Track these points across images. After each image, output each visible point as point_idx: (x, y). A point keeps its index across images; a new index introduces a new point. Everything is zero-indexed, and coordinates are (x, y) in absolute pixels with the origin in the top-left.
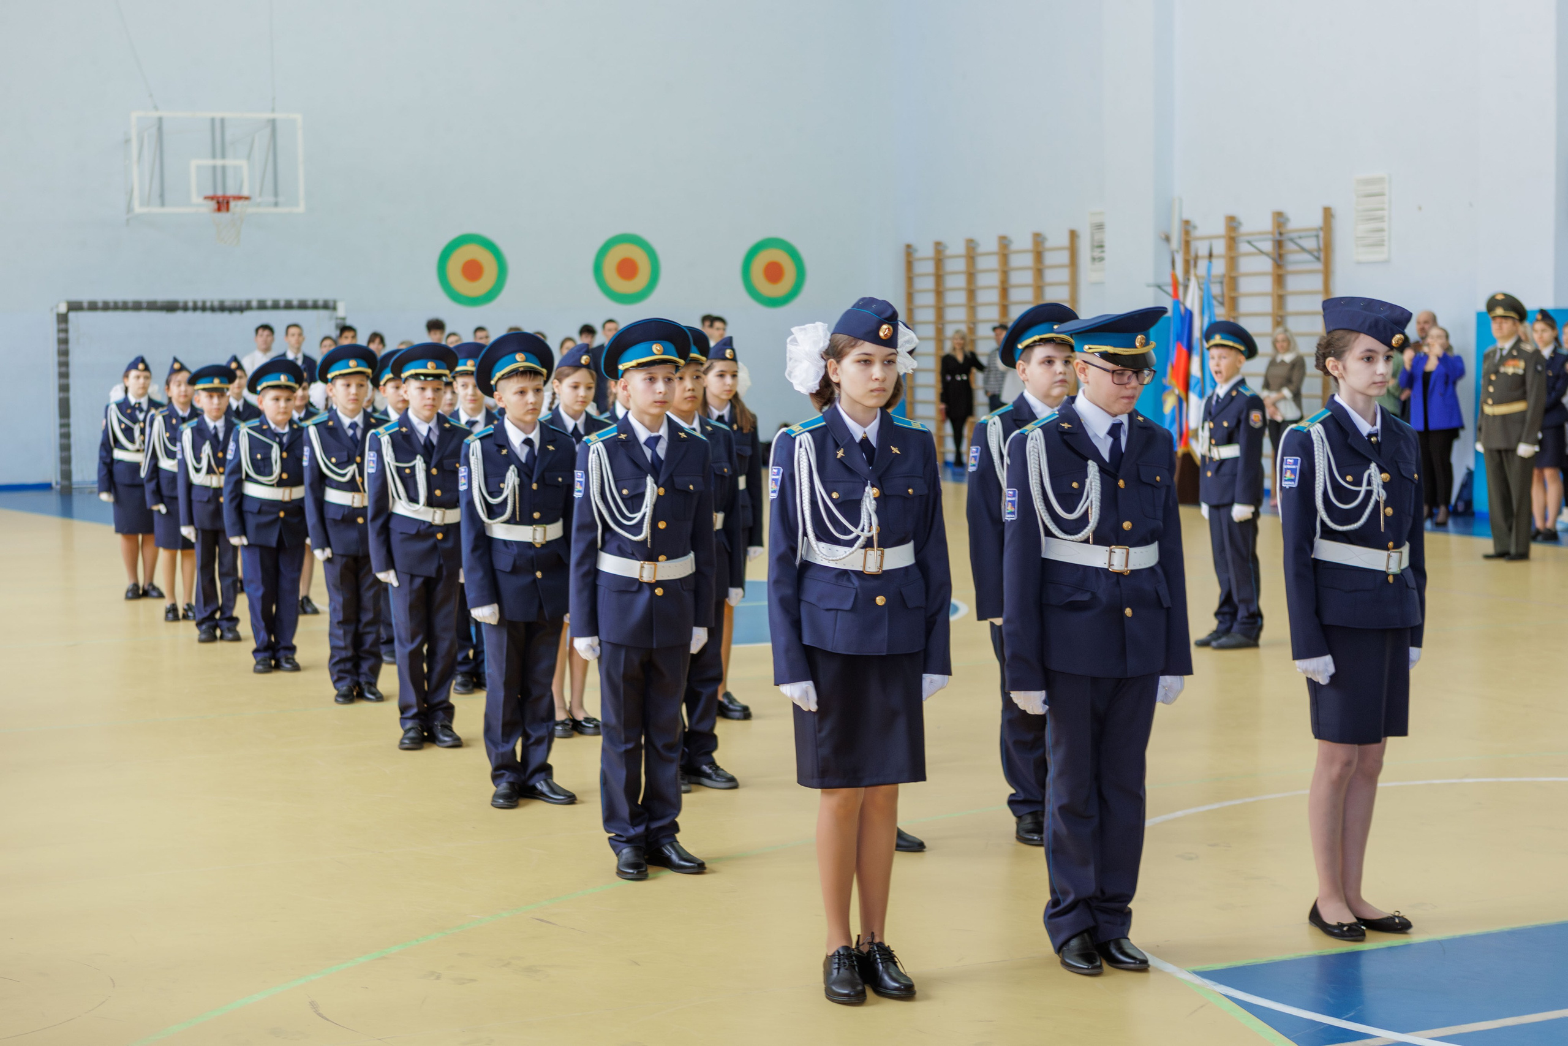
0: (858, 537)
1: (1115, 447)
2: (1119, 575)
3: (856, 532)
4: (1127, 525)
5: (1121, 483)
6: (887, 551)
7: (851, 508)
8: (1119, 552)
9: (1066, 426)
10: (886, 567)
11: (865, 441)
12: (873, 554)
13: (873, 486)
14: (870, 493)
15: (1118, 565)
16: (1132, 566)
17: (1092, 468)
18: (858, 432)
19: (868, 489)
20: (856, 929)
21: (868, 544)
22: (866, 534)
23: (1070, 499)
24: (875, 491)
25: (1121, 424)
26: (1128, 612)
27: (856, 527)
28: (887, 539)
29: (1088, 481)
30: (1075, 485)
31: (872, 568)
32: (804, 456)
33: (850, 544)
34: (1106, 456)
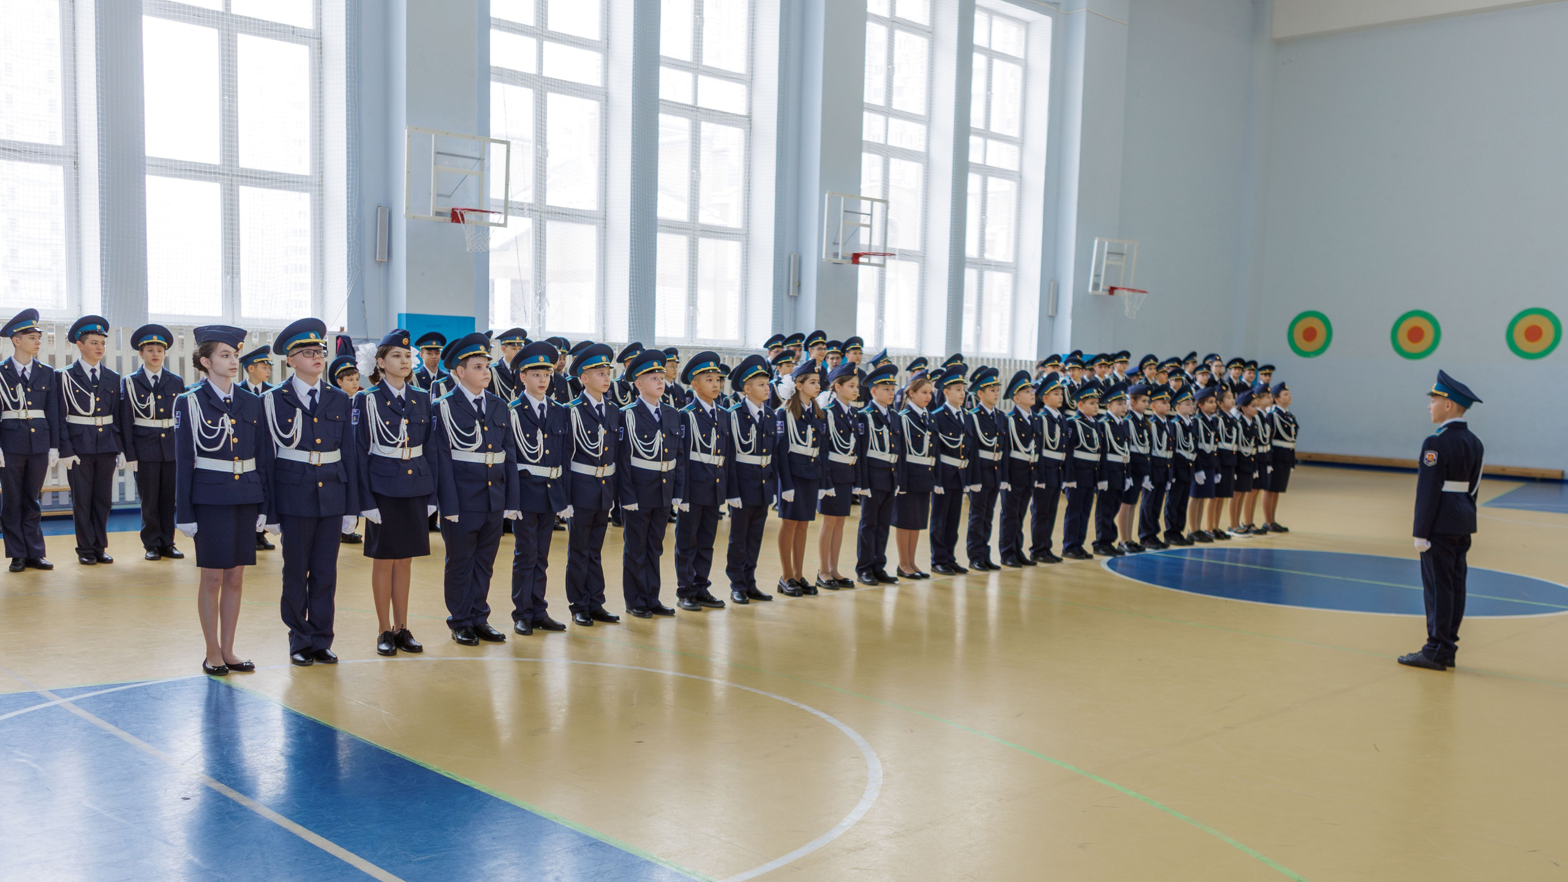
1: (313, 401)
2: (315, 466)
3: (397, 440)
4: (318, 441)
5: (316, 420)
6: (412, 449)
7: (395, 429)
8: (315, 454)
9: (285, 391)
11: (400, 397)
12: (407, 450)
13: (405, 419)
14: (404, 422)
15: (314, 461)
16: (322, 462)
17: (299, 411)
18: (396, 393)
19: (403, 420)
20: (392, 623)
21: (403, 446)
22: (402, 441)
23: (286, 427)
24: (407, 421)
25: (316, 391)
26: (320, 484)
27: (397, 437)
28: (412, 444)
29: (295, 419)
30: (290, 421)
31: (406, 457)
32: (372, 403)
33: (395, 445)
34: (308, 407)
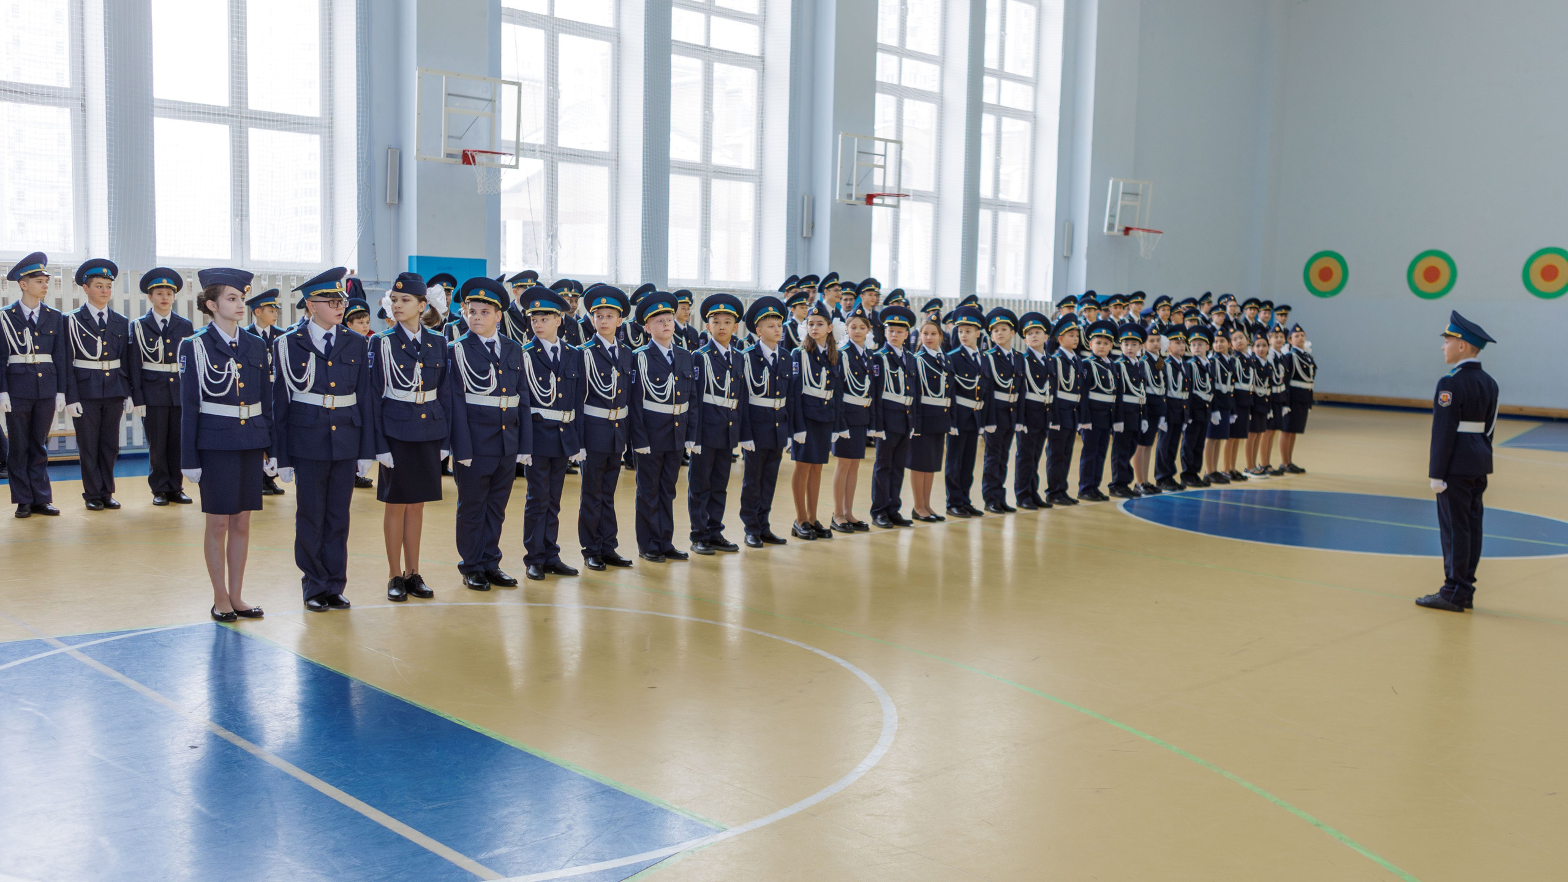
0: (412, 387)
1: (328, 346)
2: (329, 409)
3: (411, 384)
4: (333, 384)
5: (330, 363)
6: (427, 393)
7: (410, 372)
8: (329, 397)
9: (299, 335)
10: (426, 401)
11: (415, 340)
12: (421, 394)
13: (420, 362)
14: (418, 367)
15: (328, 405)
16: (336, 406)
17: (312, 355)
18: (411, 336)
19: (417, 363)
20: (403, 568)
21: (417, 390)
22: (416, 385)
23: (299, 371)
24: (421, 364)
25: (331, 335)
26: (334, 428)
27: (411, 381)
28: (426, 388)
29: (309, 362)
30: (304, 365)
31: (419, 401)
32: (386, 346)
33: (409, 389)
34: (323, 351)
